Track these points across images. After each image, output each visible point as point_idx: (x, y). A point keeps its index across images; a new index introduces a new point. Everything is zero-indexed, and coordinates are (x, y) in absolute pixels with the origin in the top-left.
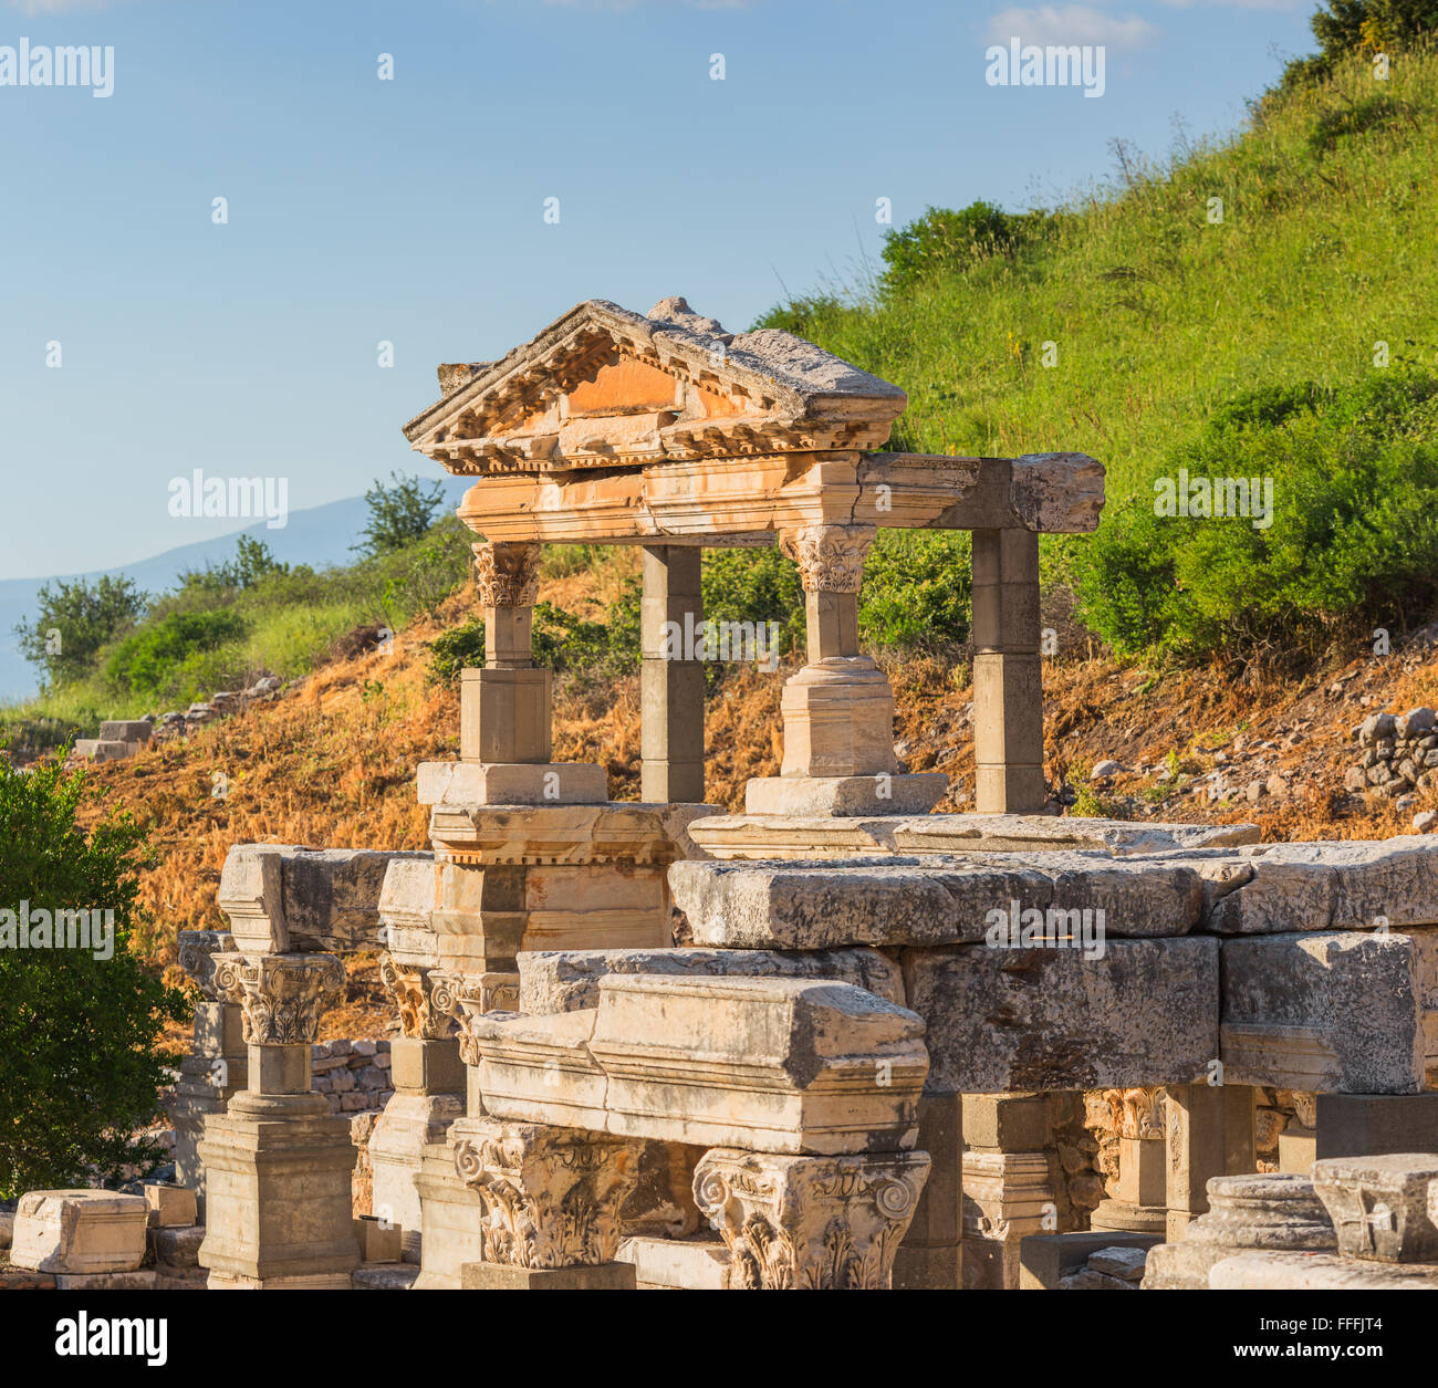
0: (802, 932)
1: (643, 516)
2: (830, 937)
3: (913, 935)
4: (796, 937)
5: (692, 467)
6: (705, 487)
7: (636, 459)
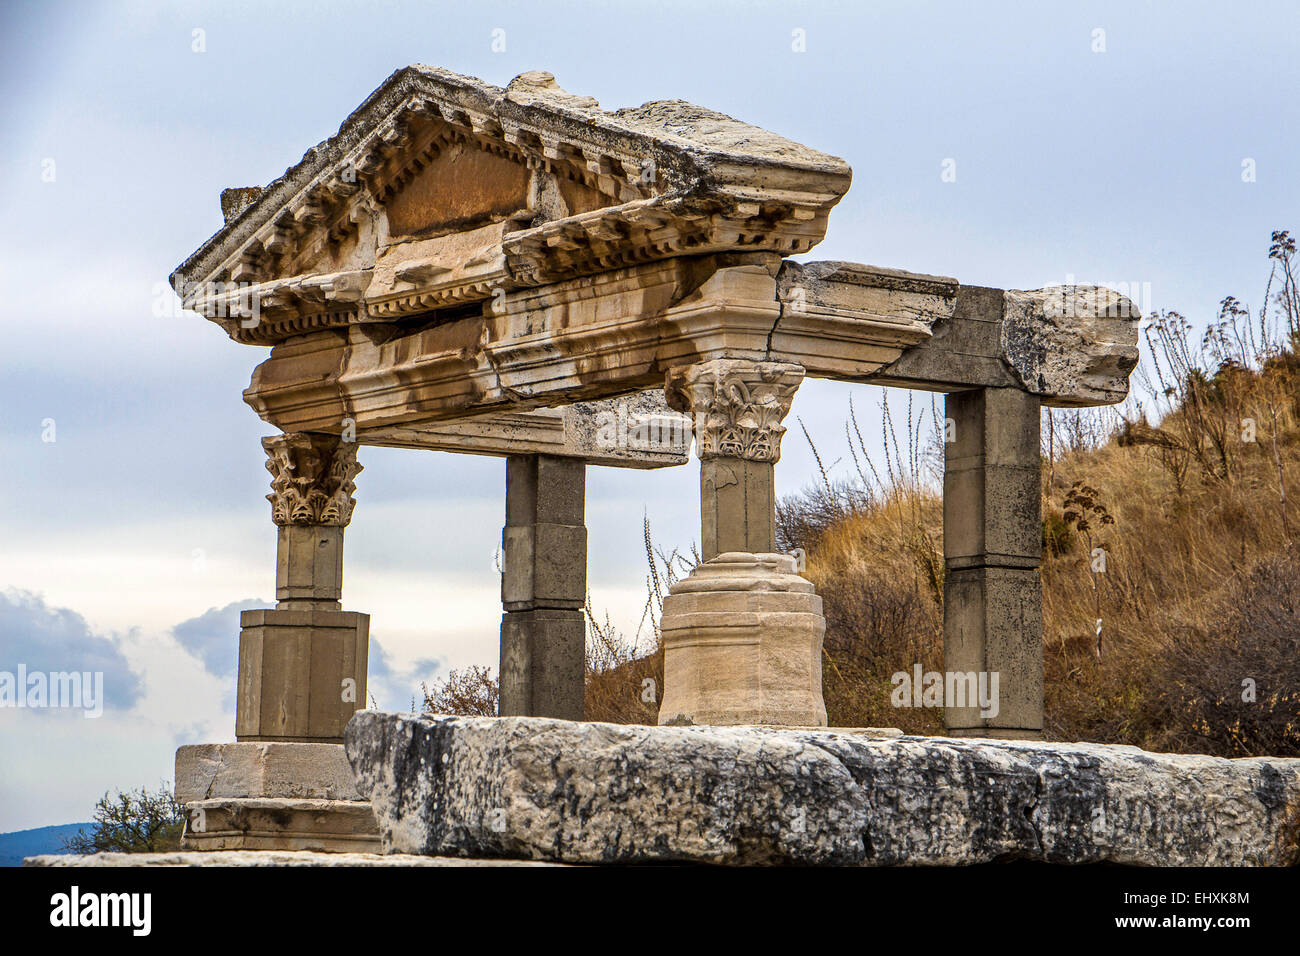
0: (573, 827)
1: (485, 373)
2: (625, 841)
3: (782, 846)
4: (559, 836)
5: (548, 295)
6: (565, 322)
7: (474, 288)
